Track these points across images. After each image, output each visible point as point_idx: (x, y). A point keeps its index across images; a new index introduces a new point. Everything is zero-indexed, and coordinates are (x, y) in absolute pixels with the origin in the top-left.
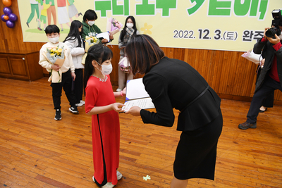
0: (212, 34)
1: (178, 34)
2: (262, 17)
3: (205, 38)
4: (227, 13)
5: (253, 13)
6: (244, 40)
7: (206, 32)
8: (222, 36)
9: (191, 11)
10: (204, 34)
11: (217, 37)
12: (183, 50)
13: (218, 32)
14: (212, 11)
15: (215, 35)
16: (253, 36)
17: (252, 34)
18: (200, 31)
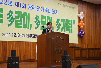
0: (17, 35)
1: (4, 35)
2: (31, 29)
3: (14, 36)
4: (21, 27)
5: (28, 28)
6: (27, 37)
7: (15, 34)
8: (20, 36)
9: (9, 25)
10: (14, 35)
11: (19, 36)
12: (6, 41)
13: (19, 34)
14: (16, 26)
15: (18, 35)
16: (29, 36)
17: (29, 35)
18: (13, 33)
